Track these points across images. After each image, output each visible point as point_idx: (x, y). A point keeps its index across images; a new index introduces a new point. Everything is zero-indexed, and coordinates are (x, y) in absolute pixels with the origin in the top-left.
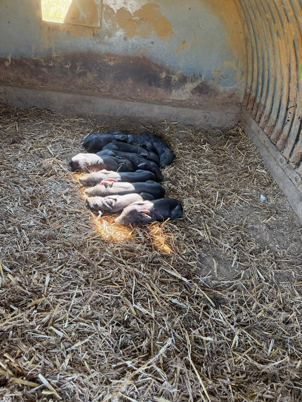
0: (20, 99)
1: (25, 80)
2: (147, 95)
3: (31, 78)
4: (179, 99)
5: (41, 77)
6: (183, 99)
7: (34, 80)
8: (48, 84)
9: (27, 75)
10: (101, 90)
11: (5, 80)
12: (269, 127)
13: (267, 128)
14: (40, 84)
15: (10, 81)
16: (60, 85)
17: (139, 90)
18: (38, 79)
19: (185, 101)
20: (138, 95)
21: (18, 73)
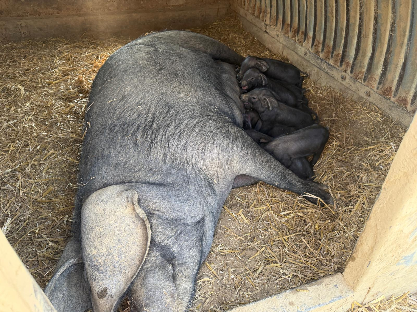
0: (41, 29)
1: (41, 11)
2: (150, 5)
3: (47, 8)
4: (177, 4)
5: (56, 6)
6: (181, 4)
7: (50, 10)
8: (63, 11)
9: (43, 7)
10: (110, 8)
11: (23, 14)
12: (252, 7)
13: (251, 8)
14: (55, 13)
15: (29, 15)
16: (74, 10)
17: (142, 2)
18: (53, 8)
19: (183, 5)
20: (142, 7)
21: (34, 6)
